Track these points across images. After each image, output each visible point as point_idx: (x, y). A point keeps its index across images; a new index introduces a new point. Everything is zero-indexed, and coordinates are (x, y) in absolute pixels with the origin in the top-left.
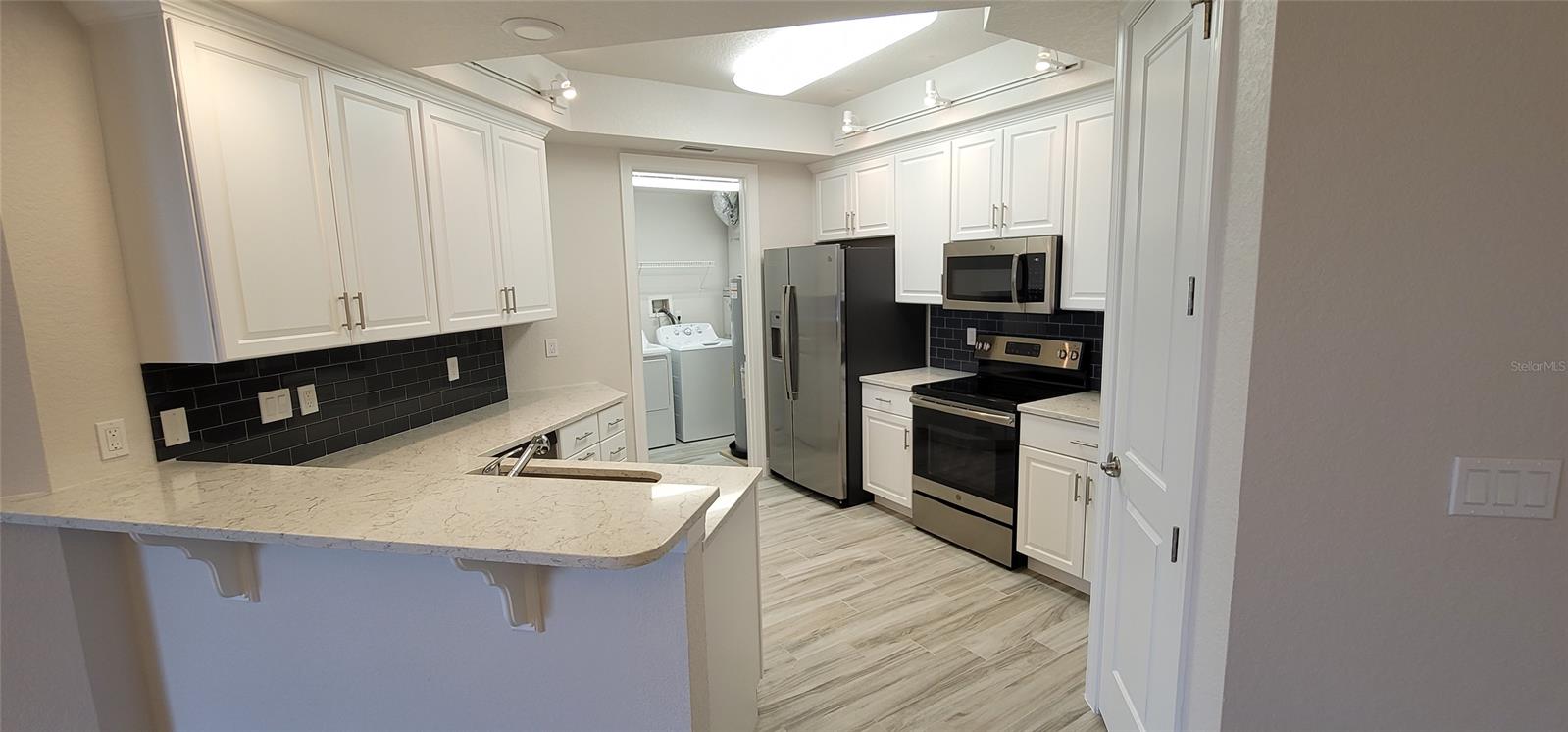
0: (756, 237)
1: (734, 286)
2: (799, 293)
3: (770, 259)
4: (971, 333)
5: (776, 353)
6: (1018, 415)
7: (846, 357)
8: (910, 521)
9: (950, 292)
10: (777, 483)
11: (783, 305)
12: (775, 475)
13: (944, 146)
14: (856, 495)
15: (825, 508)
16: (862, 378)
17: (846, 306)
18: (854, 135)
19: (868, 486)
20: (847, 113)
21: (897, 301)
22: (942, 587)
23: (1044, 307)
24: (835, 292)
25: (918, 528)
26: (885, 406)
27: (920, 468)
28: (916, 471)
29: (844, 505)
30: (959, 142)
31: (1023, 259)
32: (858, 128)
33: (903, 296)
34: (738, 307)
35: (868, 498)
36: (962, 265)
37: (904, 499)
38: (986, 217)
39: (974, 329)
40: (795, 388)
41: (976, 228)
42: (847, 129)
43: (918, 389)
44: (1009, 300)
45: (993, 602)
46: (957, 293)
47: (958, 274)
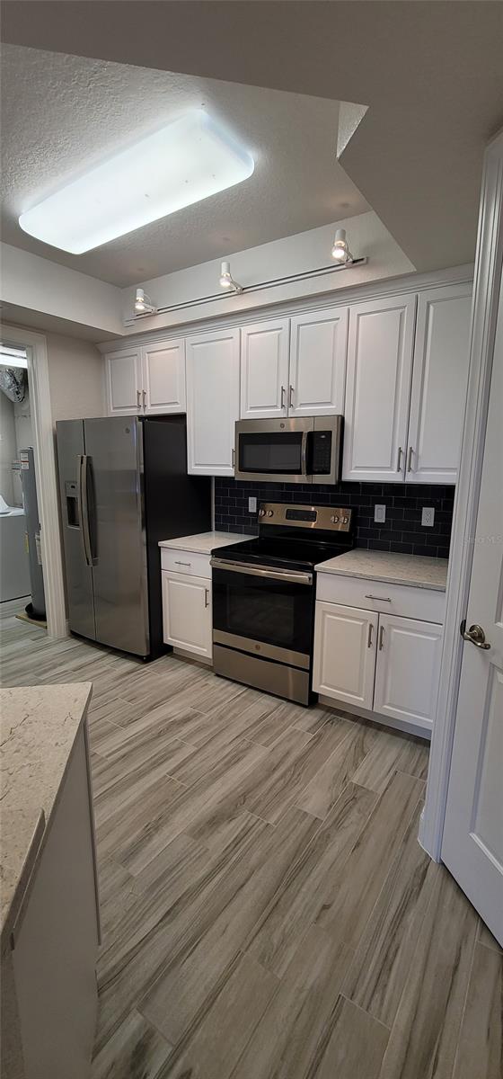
0: (46, 410)
1: (24, 457)
2: (96, 466)
3: (63, 432)
4: (252, 502)
5: (73, 520)
6: (315, 574)
7: (146, 524)
8: (210, 669)
9: (242, 466)
10: (76, 643)
11: (79, 475)
12: (74, 635)
13: (234, 332)
14: (158, 649)
15: (129, 665)
16: (161, 544)
17: (144, 477)
18: (148, 315)
19: (168, 639)
20: (140, 292)
21: (189, 473)
22: (256, 737)
23: (329, 479)
24: (134, 467)
25: (218, 675)
26: (184, 568)
27: (219, 622)
28: (216, 625)
29: (146, 660)
30: (246, 329)
31: (311, 435)
32: (151, 309)
33: (193, 469)
34: (30, 478)
35: (168, 650)
36: (251, 440)
37: (205, 650)
38: (275, 397)
39: (255, 499)
40: (94, 554)
41: (265, 409)
42: (140, 307)
43: (216, 553)
44: (298, 472)
45: (304, 746)
46: (247, 465)
47: (248, 448)
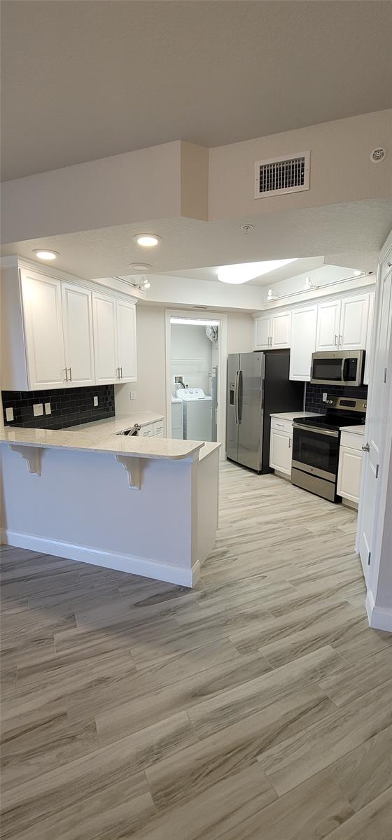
0: (225, 349)
1: (214, 371)
2: (244, 375)
3: (231, 358)
4: (325, 395)
5: (232, 402)
6: (340, 432)
7: (264, 406)
8: (288, 481)
9: (314, 376)
10: (229, 463)
11: (237, 378)
12: (229, 459)
13: (314, 307)
14: (266, 469)
15: (251, 474)
16: (271, 415)
17: (265, 381)
18: (273, 301)
19: (272, 465)
20: (270, 291)
21: (290, 379)
23: (356, 383)
24: (260, 375)
25: (294, 485)
26: (281, 428)
27: (296, 457)
28: (294, 458)
29: (260, 473)
30: (321, 305)
31: (348, 361)
32: (275, 298)
33: (292, 377)
34: (215, 380)
35: (272, 471)
36: (321, 364)
37: (287, 470)
38: (332, 342)
39: (326, 393)
40: (240, 419)
41: (326, 345)
42: (269, 298)
43: (295, 420)
44: (339, 379)
46: (317, 376)
47: (318, 367)
